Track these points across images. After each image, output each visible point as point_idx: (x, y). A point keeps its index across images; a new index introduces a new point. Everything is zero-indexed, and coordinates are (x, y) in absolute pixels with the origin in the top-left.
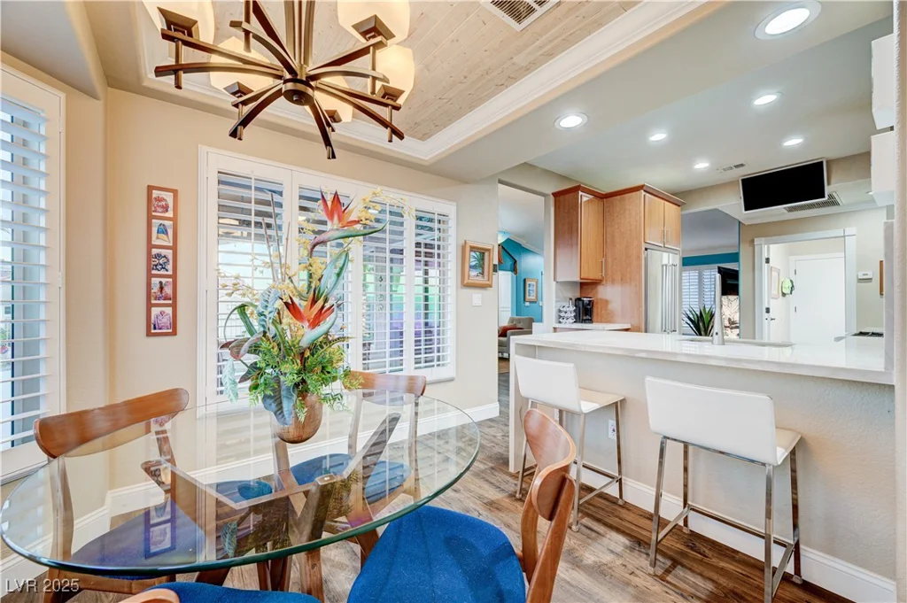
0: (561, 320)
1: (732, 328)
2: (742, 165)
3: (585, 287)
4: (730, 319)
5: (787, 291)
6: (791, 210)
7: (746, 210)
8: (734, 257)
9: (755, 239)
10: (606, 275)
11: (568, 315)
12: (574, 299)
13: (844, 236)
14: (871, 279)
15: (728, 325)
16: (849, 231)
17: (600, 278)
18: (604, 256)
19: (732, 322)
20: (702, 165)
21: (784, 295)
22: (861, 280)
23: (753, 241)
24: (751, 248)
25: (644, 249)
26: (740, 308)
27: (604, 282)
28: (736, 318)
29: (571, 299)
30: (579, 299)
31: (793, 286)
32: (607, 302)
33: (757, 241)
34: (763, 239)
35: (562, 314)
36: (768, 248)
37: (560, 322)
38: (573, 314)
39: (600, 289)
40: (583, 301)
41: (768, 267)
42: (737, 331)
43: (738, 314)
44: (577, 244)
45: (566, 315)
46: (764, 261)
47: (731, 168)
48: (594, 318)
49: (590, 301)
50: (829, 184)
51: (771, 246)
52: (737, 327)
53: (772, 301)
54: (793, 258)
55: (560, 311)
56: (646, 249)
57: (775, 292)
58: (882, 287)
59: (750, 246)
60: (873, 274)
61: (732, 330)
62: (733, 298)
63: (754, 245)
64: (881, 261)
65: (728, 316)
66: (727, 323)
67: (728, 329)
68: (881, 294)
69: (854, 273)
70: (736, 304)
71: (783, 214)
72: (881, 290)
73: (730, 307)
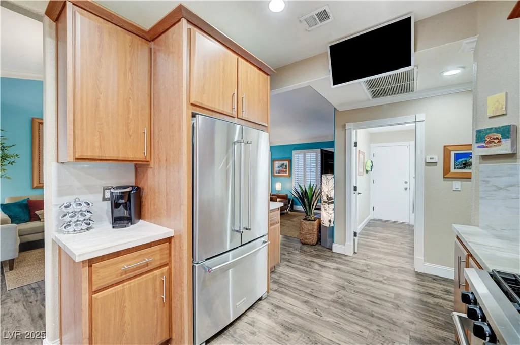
1: (328, 204)
2: (325, 15)
4: (327, 196)
5: (369, 169)
7: (334, 84)
9: (346, 124)
13: (416, 122)
14: (436, 163)
15: (326, 201)
16: (421, 116)
18: (151, 124)
19: (329, 199)
21: (367, 172)
22: (428, 164)
23: (344, 126)
24: (343, 132)
26: (334, 187)
28: (332, 194)
31: (372, 165)
33: (348, 126)
34: (352, 124)
36: (357, 132)
41: (356, 150)
42: (332, 206)
43: (333, 191)
46: (353, 144)
50: (415, 51)
51: (358, 130)
52: (333, 203)
53: (358, 177)
54: (372, 145)
56: (194, 115)
57: (361, 170)
58: (446, 171)
59: (342, 130)
60: (439, 158)
61: (329, 206)
62: (329, 176)
63: (346, 130)
64: (445, 146)
65: (326, 193)
66: (325, 199)
67: (326, 204)
68: (444, 178)
69: (423, 157)
70: (331, 182)
71: (369, 100)
72: (445, 174)
73: (327, 183)
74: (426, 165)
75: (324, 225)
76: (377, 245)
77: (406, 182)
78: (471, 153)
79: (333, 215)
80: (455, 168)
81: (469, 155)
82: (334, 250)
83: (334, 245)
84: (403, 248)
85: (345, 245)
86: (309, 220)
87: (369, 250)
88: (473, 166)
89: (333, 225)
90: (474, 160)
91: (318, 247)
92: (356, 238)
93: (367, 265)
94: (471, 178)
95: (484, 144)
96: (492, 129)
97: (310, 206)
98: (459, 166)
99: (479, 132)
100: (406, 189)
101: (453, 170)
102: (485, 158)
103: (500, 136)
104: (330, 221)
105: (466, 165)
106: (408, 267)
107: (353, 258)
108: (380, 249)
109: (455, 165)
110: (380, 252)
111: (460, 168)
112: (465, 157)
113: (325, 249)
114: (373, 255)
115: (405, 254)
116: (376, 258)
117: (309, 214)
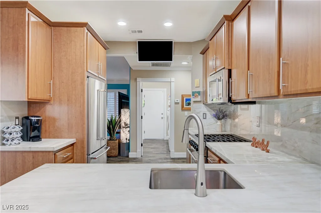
0: (4, 142)
1: (126, 128)
2: (141, 32)
3: (32, 105)
4: (125, 123)
6: (153, 65)
7: (139, 61)
8: (127, 87)
9: (137, 78)
10: (54, 95)
11: (14, 135)
12: (20, 118)
13: (171, 82)
14: (179, 103)
15: (124, 126)
16: (173, 79)
17: (48, 98)
18: (52, 78)
19: (126, 124)
20: (122, 23)
22: (176, 103)
23: (136, 79)
24: (135, 83)
25: (86, 77)
26: (130, 116)
27: (52, 102)
28: (128, 122)
29: (17, 118)
30: (27, 118)
32: (54, 120)
33: (138, 79)
34: (141, 78)
35: (7, 136)
36: (142, 84)
37: (4, 144)
38: (19, 135)
39: (49, 108)
40: (31, 120)
42: (128, 129)
43: (129, 119)
44: (24, 63)
45: (11, 136)
46: (140, 90)
47: (135, 32)
48: (43, 135)
49: (38, 120)
52: (129, 127)
55: (3, 132)
56: (88, 77)
58: (183, 107)
59: (135, 82)
60: (180, 101)
61: (126, 129)
62: (126, 110)
63: (137, 82)
64: (182, 95)
65: (124, 121)
66: (123, 125)
67: (124, 128)
68: (182, 110)
69: (174, 100)
70: (128, 114)
71: (150, 66)
72: (182, 108)
73: (125, 115)
74: (175, 104)
75: (123, 142)
76: (151, 151)
77: (162, 114)
78: (190, 99)
79: (128, 135)
80: (186, 106)
81: (190, 100)
82: (130, 156)
83: (130, 153)
84: (164, 150)
85: (136, 152)
86: (113, 140)
87: (148, 154)
88: (191, 105)
89: (128, 142)
90: (192, 102)
91: (119, 157)
92: (142, 147)
93: (150, 160)
94: (190, 110)
95: (194, 97)
96: (196, 92)
97: (113, 131)
98: (187, 105)
99: (193, 92)
100: (162, 118)
101: (185, 106)
102: (195, 102)
103: (198, 94)
104: (126, 139)
105: (189, 104)
106: (168, 157)
107: (142, 158)
108: (153, 153)
109: (186, 104)
110: (154, 154)
111: (187, 106)
112: (188, 101)
113: (124, 157)
114: (151, 155)
115: (165, 152)
116: (153, 156)
117: (112, 136)
